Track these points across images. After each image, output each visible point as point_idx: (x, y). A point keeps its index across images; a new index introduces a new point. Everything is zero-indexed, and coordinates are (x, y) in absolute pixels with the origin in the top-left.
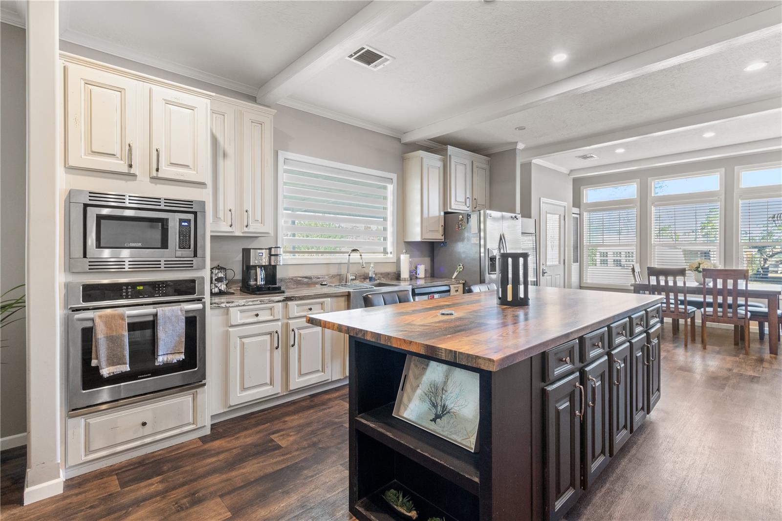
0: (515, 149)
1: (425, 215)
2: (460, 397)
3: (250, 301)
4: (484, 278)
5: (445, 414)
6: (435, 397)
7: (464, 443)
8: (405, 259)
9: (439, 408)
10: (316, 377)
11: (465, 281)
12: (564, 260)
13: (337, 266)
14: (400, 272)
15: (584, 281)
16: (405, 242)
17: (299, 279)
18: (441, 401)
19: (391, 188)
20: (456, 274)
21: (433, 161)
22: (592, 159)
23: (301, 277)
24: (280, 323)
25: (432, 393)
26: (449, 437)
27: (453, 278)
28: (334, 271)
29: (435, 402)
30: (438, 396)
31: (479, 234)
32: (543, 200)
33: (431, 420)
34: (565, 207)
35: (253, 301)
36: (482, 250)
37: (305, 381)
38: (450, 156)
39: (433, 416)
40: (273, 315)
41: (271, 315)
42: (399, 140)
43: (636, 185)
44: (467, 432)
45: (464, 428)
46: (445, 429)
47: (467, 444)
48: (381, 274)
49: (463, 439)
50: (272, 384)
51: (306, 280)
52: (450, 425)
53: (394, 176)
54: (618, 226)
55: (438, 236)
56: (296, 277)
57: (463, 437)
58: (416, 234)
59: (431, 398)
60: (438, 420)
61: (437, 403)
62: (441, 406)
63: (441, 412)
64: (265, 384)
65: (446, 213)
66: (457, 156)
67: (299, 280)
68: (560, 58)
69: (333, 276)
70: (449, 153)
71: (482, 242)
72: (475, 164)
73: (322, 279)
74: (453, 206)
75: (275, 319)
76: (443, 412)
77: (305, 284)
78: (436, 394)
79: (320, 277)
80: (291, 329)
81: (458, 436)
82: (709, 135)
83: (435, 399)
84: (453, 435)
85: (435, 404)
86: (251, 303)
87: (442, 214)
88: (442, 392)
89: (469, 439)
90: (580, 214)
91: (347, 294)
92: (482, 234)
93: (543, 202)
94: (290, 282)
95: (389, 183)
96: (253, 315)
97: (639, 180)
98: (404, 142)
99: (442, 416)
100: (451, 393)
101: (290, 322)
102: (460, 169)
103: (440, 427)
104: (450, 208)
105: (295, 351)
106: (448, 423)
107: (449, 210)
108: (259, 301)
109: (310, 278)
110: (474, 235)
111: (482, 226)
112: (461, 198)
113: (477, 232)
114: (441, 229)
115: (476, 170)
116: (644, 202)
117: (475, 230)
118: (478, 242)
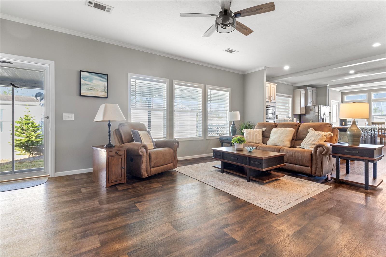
0: (326, 86)
1: (301, 107)
8: (295, 119)
16: (294, 115)
19: (291, 100)
21: (303, 91)
22: (351, 87)
32: (332, 101)
34: (338, 103)
36: (319, 117)
42: (293, 86)
53: (292, 96)
55: (304, 113)
58: (298, 112)
65: (306, 106)
66: (309, 90)
70: (307, 89)
71: (319, 114)
72: (313, 91)
74: (308, 104)
87: (305, 106)
92: (319, 112)
93: (332, 102)
95: (290, 98)
97: (367, 93)
102: (310, 93)
107: (307, 105)
110: (317, 112)
111: (319, 109)
112: (310, 102)
113: (318, 111)
114: (305, 111)
115: (313, 93)
116: (369, 101)
117: (317, 111)
118: (318, 114)
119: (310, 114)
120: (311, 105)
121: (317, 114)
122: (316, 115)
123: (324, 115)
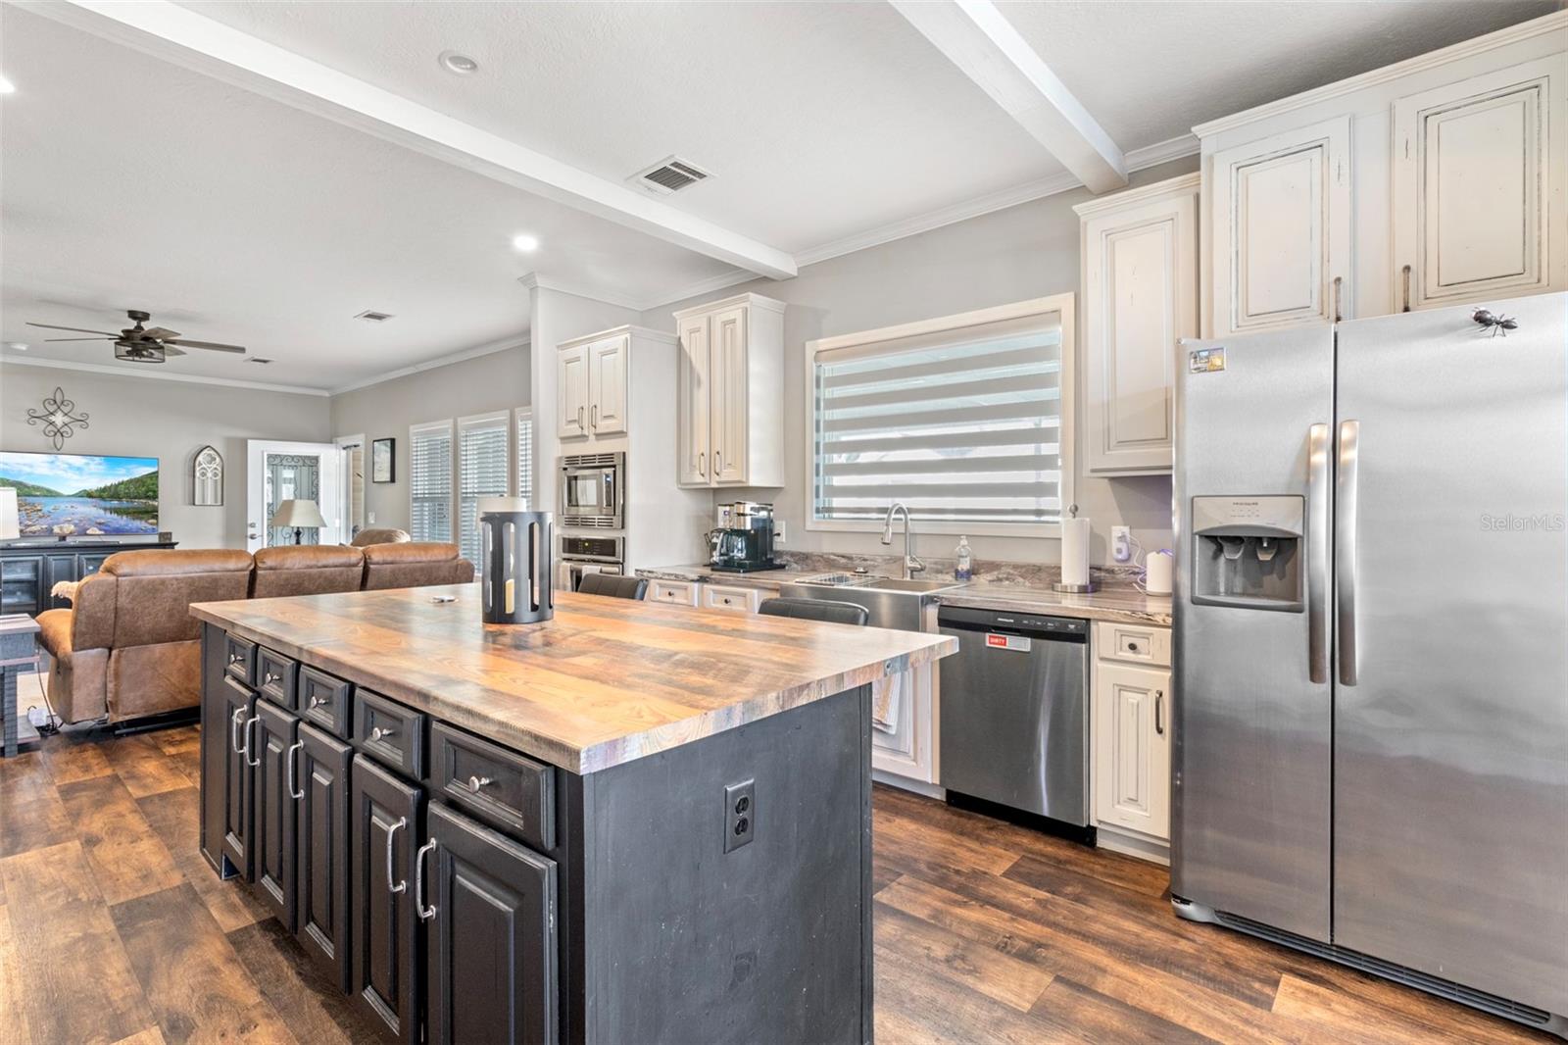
14: (1059, 566)
17: (832, 557)
23: (835, 555)
48: (1015, 567)
51: (843, 561)
67: (834, 560)
73: (872, 563)
79: (866, 557)
91: (779, 587)
94: (819, 561)
109: (850, 558)
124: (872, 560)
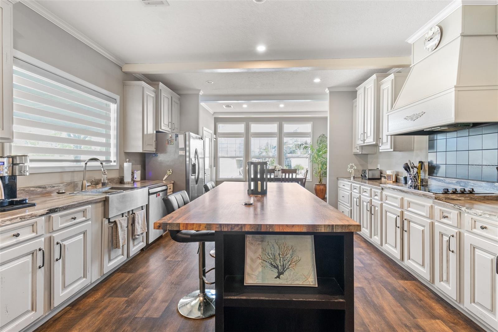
0: (198, 94)
1: (145, 133)
2: (294, 256)
3: (7, 220)
4: (189, 178)
5: (286, 270)
6: (274, 261)
7: (305, 284)
8: (127, 166)
9: (280, 267)
10: (79, 285)
11: (174, 182)
12: (211, 166)
13: (70, 174)
14: (123, 177)
15: (218, 178)
16: (125, 153)
17: (32, 189)
18: (280, 263)
19: (114, 107)
20: (166, 177)
21: (149, 90)
22: (230, 108)
23: (34, 187)
24: (43, 239)
25: (272, 259)
26: (293, 284)
27: (164, 179)
28: (67, 179)
29: (275, 265)
30: (277, 260)
31: (185, 148)
32: (204, 128)
33: (275, 278)
34: (211, 134)
35: (11, 220)
36: (187, 160)
37: (69, 293)
38: (160, 90)
39: (277, 275)
40: (35, 231)
41: (33, 231)
42: (121, 68)
43: (244, 125)
44: (305, 276)
45: (302, 275)
46: (288, 280)
47: (307, 284)
49: (304, 282)
50: (34, 309)
51: (39, 190)
52: (291, 276)
53: (118, 97)
54: (235, 147)
55: (152, 149)
56: (29, 187)
57: (303, 280)
58: (137, 147)
59: (271, 263)
60: (281, 276)
61: (277, 265)
62: (281, 266)
63: (282, 270)
64: (27, 312)
65: (157, 132)
66: (164, 91)
67: (33, 191)
68: (261, 48)
69: (69, 184)
70: (160, 88)
71: (188, 154)
72: (173, 99)
73: (57, 188)
74: (163, 128)
75: (38, 235)
76: (283, 269)
77: (38, 194)
78: (275, 259)
79: (54, 185)
80: (55, 243)
81: (299, 281)
82: (282, 106)
83: (275, 262)
84: (296, 282)
85: (276, 266)
86: (8, 223)
87: (155, 132)
88: (279, 256)
89: (308, 280)
90: (216, 139)
91: (104, 199)
92: (187, 149)
93: (205, 130)
94: (21, 193)
95: (113, 102)
96: (10, 237)
97: (245, 123)
98: (125, 71)
99: (284, 272)
100: (286, 255)
101: (54, 235)
102: (166, 100)
103: (284, 280)
104: (161, 129)
105: (59, 265)
106: (290, 275)
107: (160, 130)
108: (18, 219)
109: (44, 188)
110: (182, 149)
111: (187, 143)
112: (166, 122)
113: (183, 147)
114: (154, 144)
115: (173, 103)
116: (247, 135)
117: (182, 145)
118: (184, 154)
119: (166, 153)
120: (170, 130)
121: (182, 153)
122: (181, 155)
123: (196, 155)
124: (57, 186)
